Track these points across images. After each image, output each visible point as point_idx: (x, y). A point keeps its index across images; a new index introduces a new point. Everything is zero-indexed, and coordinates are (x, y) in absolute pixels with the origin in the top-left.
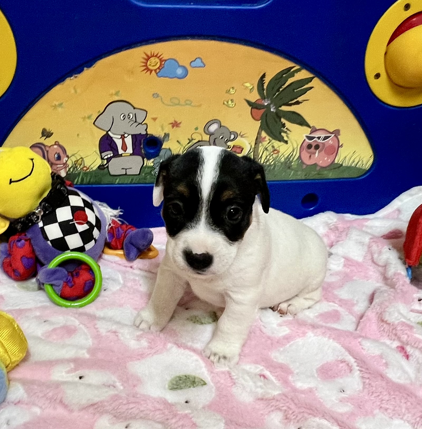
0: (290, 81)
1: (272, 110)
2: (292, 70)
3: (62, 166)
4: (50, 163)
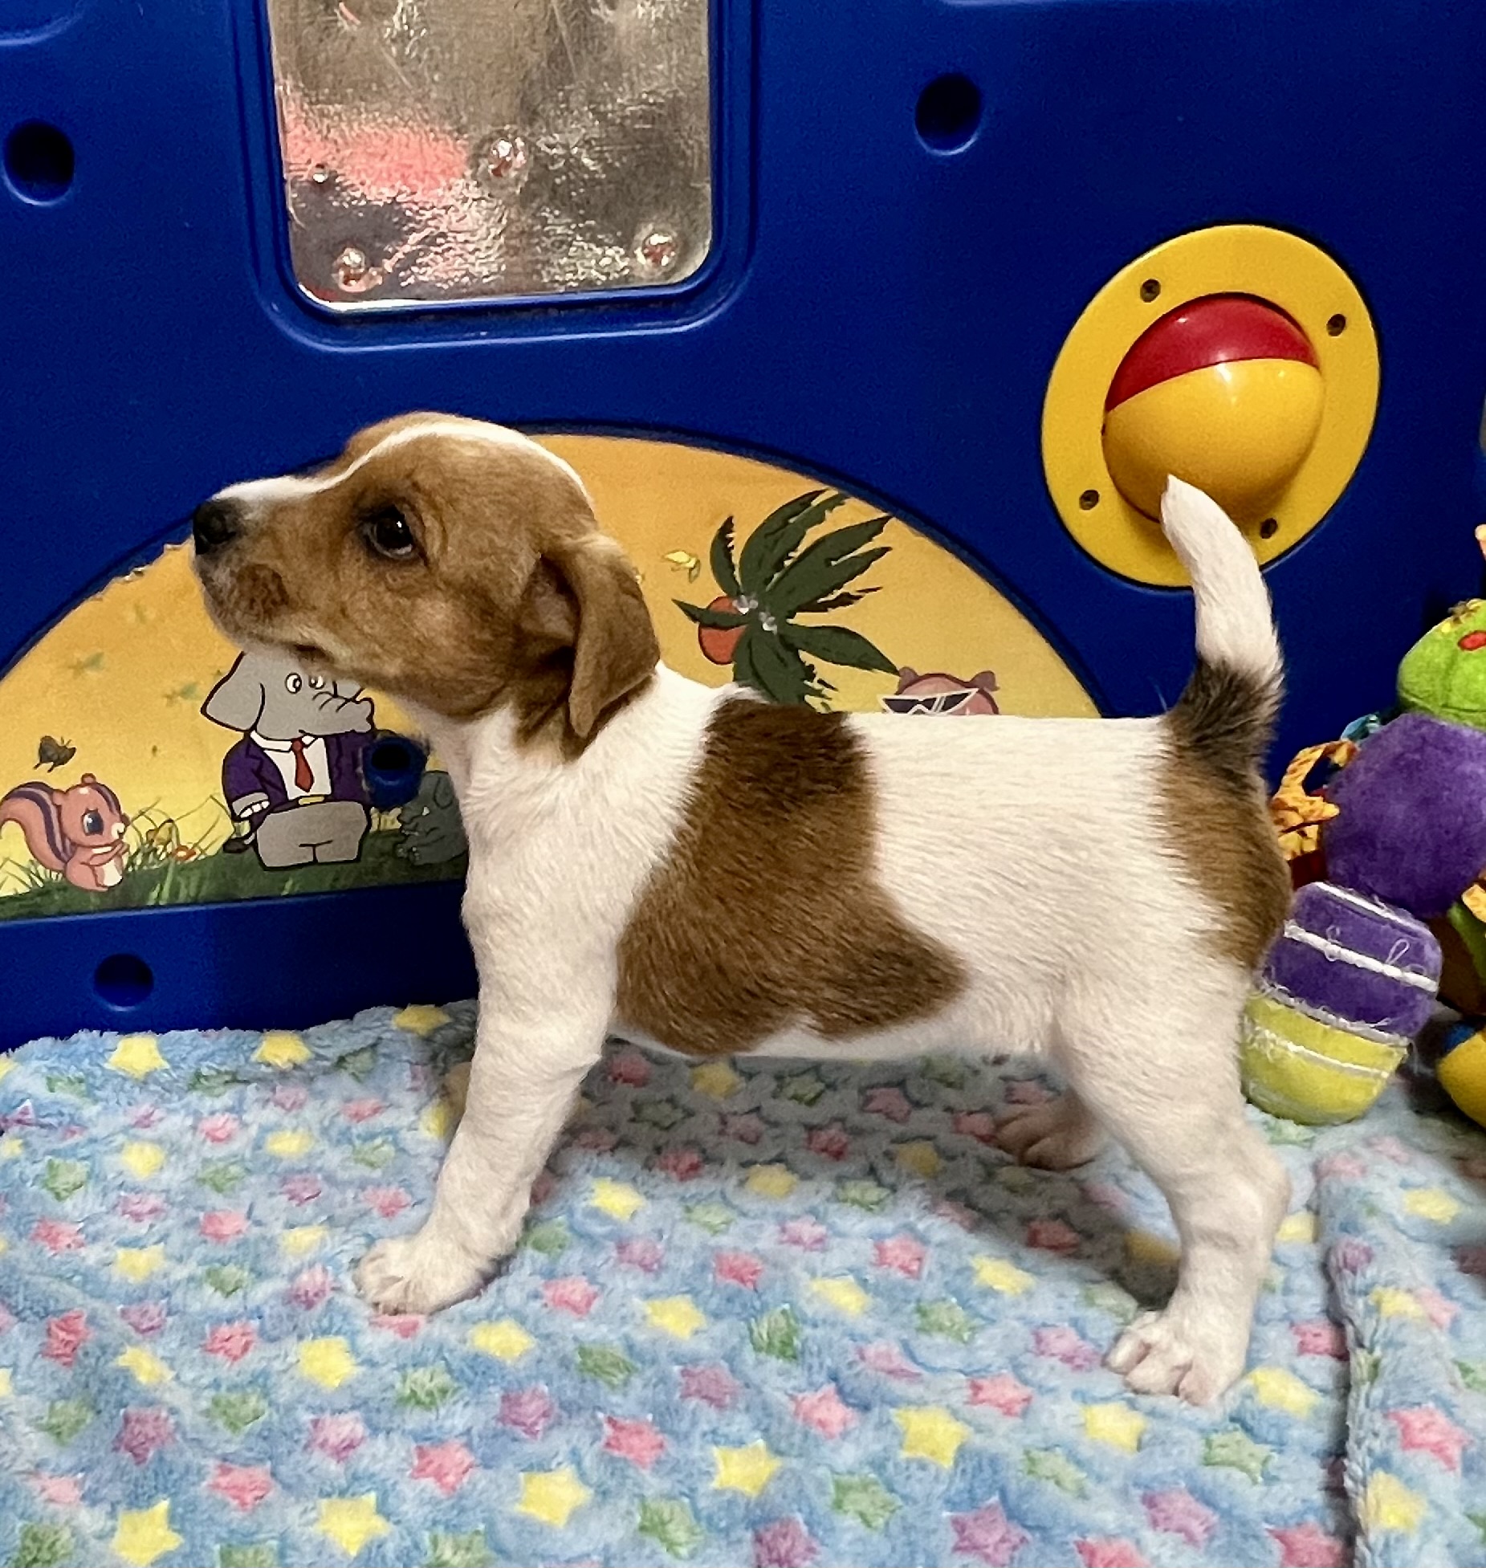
0: (813, 535)
1: (766, 627)
2: (815, 503)
3: (109, 849)
4: (68, 843)
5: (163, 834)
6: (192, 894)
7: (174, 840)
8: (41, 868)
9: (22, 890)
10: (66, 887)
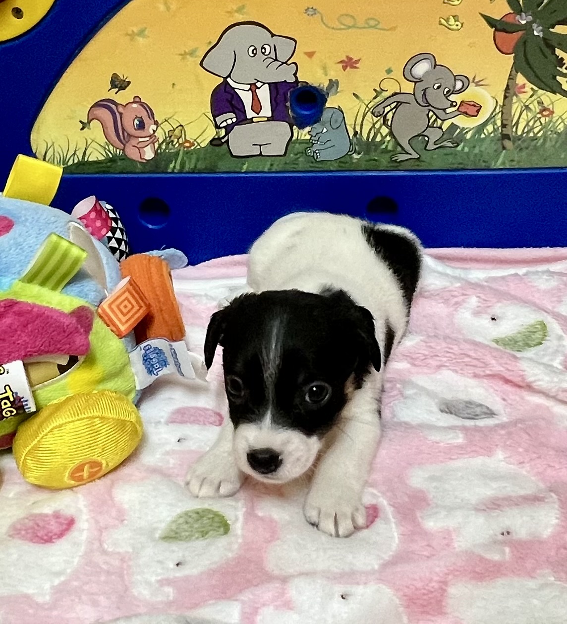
1: (536, 33)
3: (147, 139)
4: (126, 134)
5: (177, 132)
6: (192, 166)
7: (183, 136)
8: (111, 148)
9: (101, 158)
10: (124, 158)
